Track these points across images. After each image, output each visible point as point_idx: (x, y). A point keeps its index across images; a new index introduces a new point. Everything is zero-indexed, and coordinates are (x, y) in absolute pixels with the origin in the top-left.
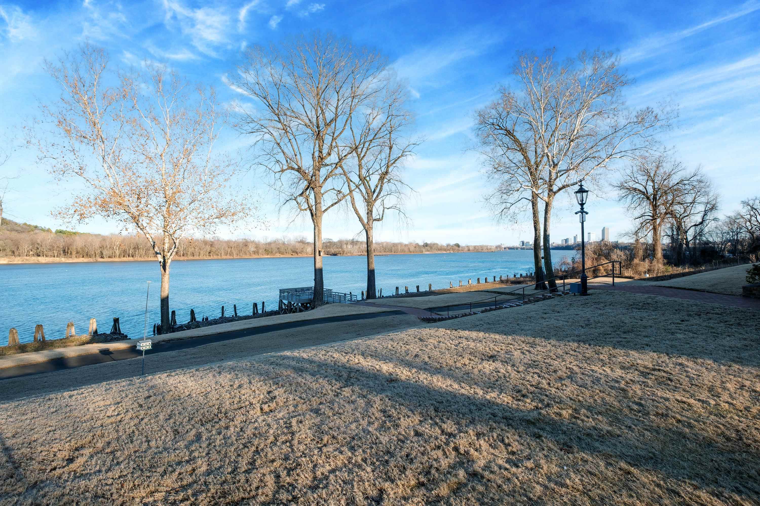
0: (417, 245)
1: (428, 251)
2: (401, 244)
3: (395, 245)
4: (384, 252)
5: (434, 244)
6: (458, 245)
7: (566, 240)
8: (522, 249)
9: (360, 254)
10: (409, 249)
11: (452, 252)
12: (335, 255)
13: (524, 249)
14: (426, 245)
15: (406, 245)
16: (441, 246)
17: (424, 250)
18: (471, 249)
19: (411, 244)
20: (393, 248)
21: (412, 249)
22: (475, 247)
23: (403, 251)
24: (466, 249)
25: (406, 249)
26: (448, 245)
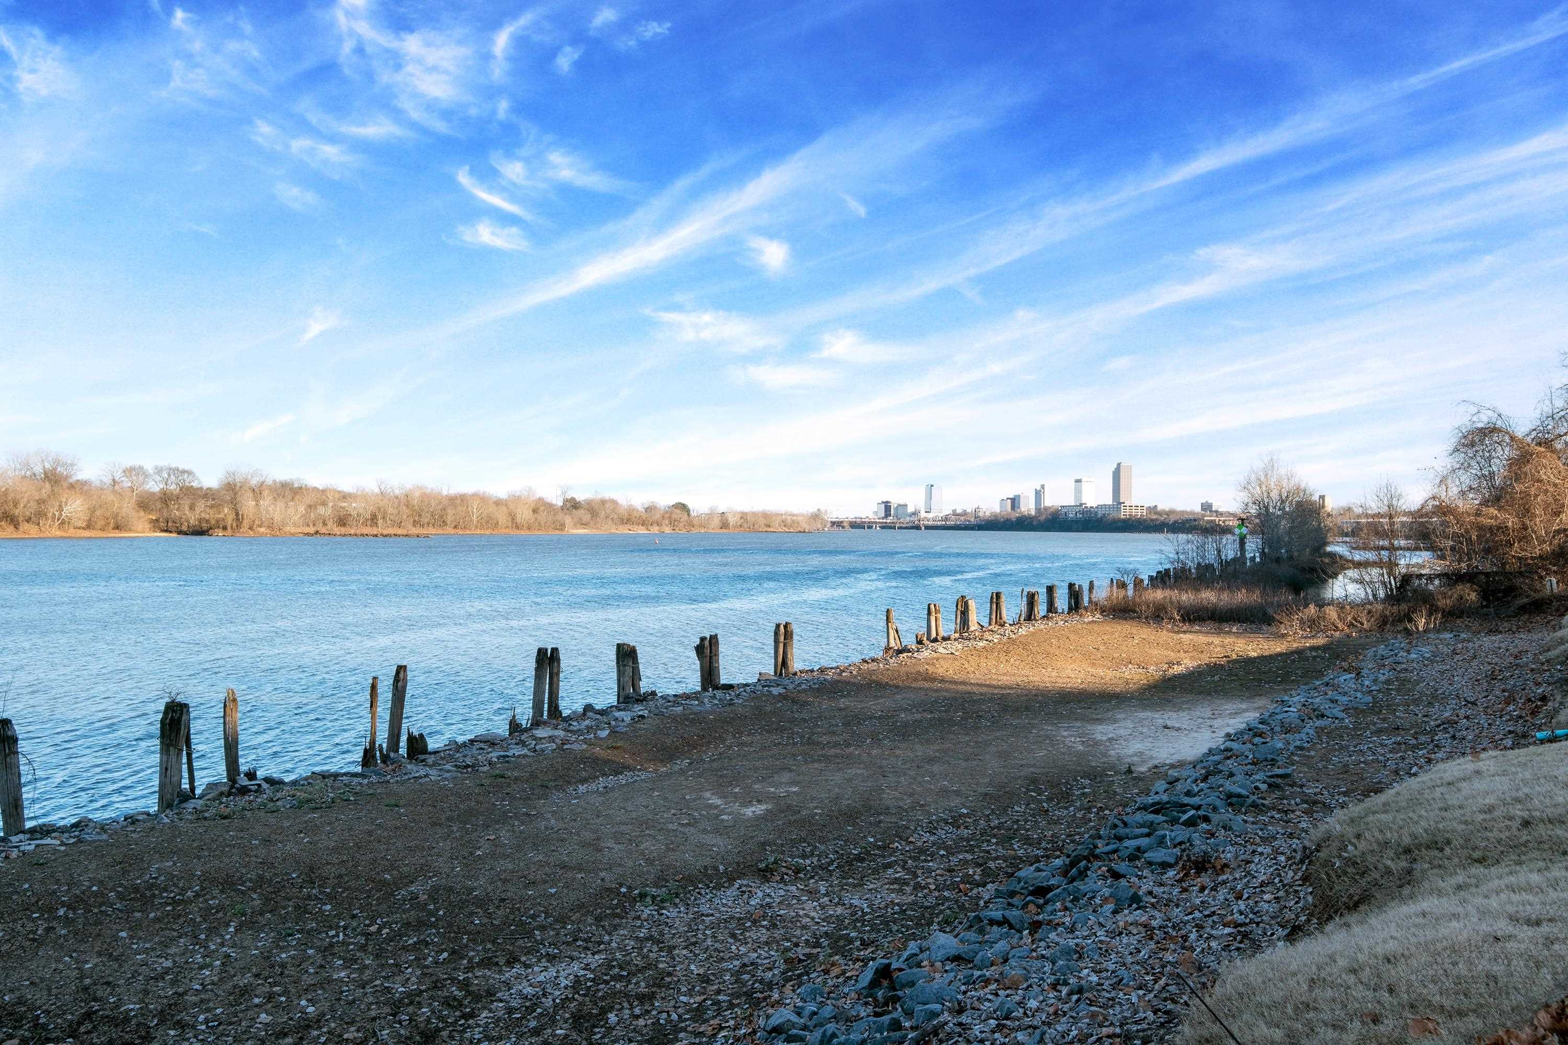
0: (540, 506)
1: (584, 525)
2: (483, 499)
3: (458, 501)
4: (415, 523)
5: (603, 502)
6: (683, 507)
7: (1015, 501)
8: (884, 527)
9: (312, 530)
10: (512, 517)
11: (668, 530)
12: (200, 532)
13: (891, 527)
14: (573, 505)
15: (498, 503)
16: (631, 510)
17: (568, 520)
18: (732, 520)
19: (516, 499)
20: (450, 511)
21: (524, 515)
22: (743, 516)
23: (489, 522)
24: (716, 522)
25: (502, 517)
26: (650, 509)
